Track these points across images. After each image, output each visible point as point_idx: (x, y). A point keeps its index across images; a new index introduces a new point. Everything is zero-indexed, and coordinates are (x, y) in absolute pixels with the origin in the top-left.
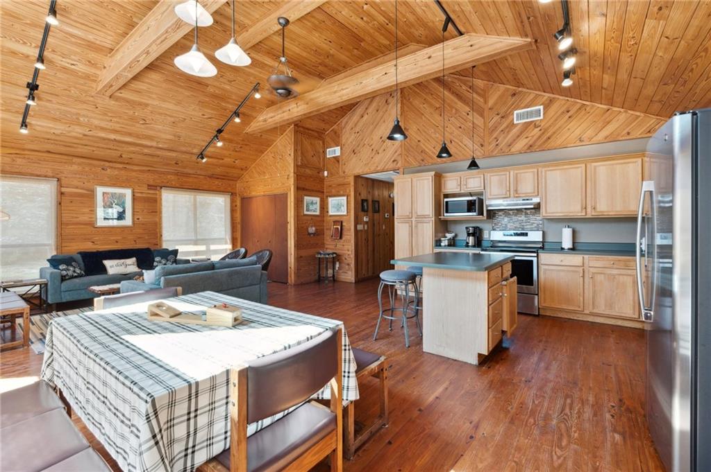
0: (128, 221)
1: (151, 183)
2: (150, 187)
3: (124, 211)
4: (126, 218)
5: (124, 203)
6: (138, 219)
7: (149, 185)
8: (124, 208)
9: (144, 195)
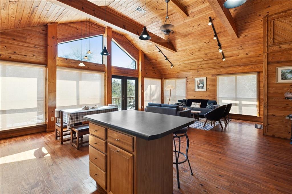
0: (204, 89)
1: (213, 74)
2: (213, 75)
3: (203, 86)
4: (204, 88)
5: (203, 83)
6: (208, 88)
7: (212, 75)
8: (203, 84)
9: (210, 79)
